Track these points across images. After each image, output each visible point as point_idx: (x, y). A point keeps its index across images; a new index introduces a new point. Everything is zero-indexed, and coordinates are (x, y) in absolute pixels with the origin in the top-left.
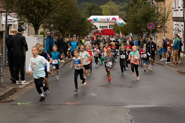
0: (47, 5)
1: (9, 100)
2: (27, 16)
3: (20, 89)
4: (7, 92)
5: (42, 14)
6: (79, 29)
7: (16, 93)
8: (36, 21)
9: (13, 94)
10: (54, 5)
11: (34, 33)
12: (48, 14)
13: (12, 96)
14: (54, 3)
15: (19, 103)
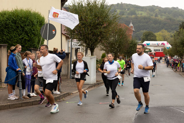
0: (99, 34)
1: (62, 100)
2: (86, 42)
3: (73, 94)
4: (62, 95)
5: (96, 40)
6: (132, 51)
7: (69, 96)
8: (92, 46)
9: (66, 96)
10: (104, 34)
11: (91, 55)
12: (100, 40)
13: (65, 98)
15: (67, 102)
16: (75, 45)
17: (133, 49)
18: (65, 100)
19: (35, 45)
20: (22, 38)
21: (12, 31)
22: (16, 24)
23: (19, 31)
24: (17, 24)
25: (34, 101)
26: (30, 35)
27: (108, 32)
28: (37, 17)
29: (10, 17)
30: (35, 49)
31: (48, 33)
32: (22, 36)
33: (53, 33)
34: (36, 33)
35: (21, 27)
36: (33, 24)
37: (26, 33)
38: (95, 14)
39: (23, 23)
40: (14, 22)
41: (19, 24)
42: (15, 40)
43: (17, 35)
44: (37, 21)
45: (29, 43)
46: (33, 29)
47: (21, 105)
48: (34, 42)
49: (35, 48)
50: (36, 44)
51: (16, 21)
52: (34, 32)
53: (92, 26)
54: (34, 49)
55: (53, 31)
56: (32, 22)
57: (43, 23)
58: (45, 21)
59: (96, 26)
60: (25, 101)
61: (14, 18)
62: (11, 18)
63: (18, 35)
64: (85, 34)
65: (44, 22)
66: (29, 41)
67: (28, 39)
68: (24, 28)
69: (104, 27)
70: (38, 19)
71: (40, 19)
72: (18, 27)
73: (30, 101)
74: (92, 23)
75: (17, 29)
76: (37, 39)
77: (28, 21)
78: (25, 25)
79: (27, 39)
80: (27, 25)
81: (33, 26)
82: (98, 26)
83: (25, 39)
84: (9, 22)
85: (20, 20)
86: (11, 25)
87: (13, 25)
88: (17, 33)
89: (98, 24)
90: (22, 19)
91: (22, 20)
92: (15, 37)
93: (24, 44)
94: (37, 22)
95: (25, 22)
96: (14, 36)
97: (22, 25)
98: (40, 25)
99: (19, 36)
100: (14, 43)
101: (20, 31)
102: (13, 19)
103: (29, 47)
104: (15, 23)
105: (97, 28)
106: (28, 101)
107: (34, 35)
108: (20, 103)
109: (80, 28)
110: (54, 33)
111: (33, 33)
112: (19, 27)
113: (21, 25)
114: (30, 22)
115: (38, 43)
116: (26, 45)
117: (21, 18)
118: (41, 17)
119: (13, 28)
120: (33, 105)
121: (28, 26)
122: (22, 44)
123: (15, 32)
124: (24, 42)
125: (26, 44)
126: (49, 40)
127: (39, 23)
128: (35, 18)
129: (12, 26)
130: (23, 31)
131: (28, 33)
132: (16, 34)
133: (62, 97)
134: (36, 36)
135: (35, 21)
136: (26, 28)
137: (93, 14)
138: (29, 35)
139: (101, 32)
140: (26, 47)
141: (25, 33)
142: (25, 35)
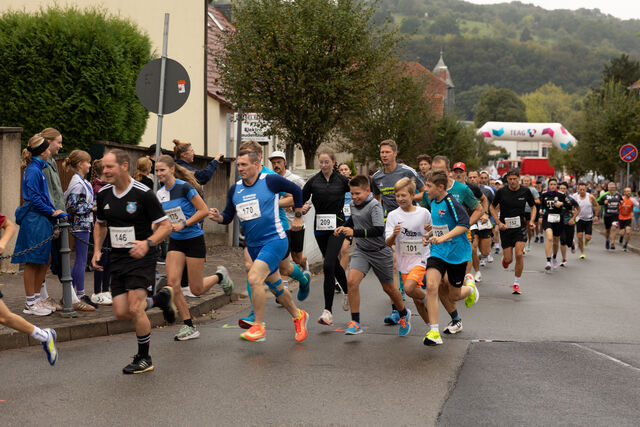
0: (333, 95)
1: (208, 318)
2: (288, 124)
3: (244, 297)
4: (207, 302)
5: (324, 118)
8: (308, 137)
10: (351, 95)
11: (304, 167)
12: (338, 118)
14: (353, 92)
15: (225, 326)
16: (252, 133)
17: (446, 148)
18: (218, 317)
19: (115, 130)
20: (74, 107)
21: (40, 82)
22: (51, 59)
23: (61, 82)
24: (55, 59)
25: (111, 322)
26: (101, 95)
27: (363, 89)
28: (123, 38)
29: (33, 34)
30: (116, 144)
31: (162, 92)
32: (72, 100)
33: (178, 89)
34: (122, 90)
35: (71, 69)
36: (111, 60)
37: (88, 89)
38: (321, 28)
39: (76, 54)
40: (44, 51)
41: (63, 60)
42: (47, 112)
43: (57, 98)
44: (123, 50)
45: (95, 125)
46: (110, 75)
47: (67, 335)
48: (114, 122)
49: (118, 140)
50: (121, 129)
51: (51, 47)
52: (112, 86)
53: (311, 70)
54: (112, 143)
55: (180, 86)
56: (107, 53)
57: (143, 57)
58: (152, 51)
59: (324, 69)
60: (84, 322)
61: (46, 40)
62: (35, 37)
63: (60, 96)
64: (288, 97)
65: (148, 52)
66: (95, 116)
67: (93, 111)
68: (79, 72)
69: (351, 74)
70: (126, 43)
71: (134, 43)
72: (58, 70)
73: (100, 320)
74: (312, 57)
75: (57, 75)
76: (123, 112)
77: (95, 48)
78: (84, 64)
79: (89, 109)
80: (89, 62)
81: (109, 67)
82: (330, 69)
83: (84, 112)
84: (30, 53)
85: (65, 45)
86: (34, 63)
87: (41, 62)
88: (56, 90)
89: (330, 63)
90: (75, 42)
91: (73, 46)
92: (48, 104)
93: (79, 125)
94: (125, 53)
95: (83, 54)
96: (47, 99)
97: (72, 63)
98: (134, 63)
99: (63, 101)
100: (44, 123)
101: (65, 83)
102: (43, 42)
103: (96, 138)
104: (50, 56)
105: (327, 76)
106: (93, 321)
107: (115, 96)
108: (64, 328)
109: (269, 74)
110: (183, 91)
111: (110, 90)
112: (62, 68)
113: (68, 63)
114: (98, 55)
115: (127, 124)
116: (86, 132)
117: (70, 39)
118: (137, 36)
119: (42, 72)
120: (108, 334)
121: (92, 65)
122: (71, 125)
123: (47, 86)
124: (78, 122)
125: (85, 128)
126: (164, 112)
127: (129, 55)
128: (118, 39)
129: (39, 64)
130: (76, 82)
131: (94, 89)
132: (50, 92)
133: (207, 306)
134: (121, 99)
135: (116, 49)
136: (86, 74)
137: (315, 28)
138: (96, 95)
139: (340, 91)
140: (87, 138)
141: (83, 89)
142: (84, 97)
